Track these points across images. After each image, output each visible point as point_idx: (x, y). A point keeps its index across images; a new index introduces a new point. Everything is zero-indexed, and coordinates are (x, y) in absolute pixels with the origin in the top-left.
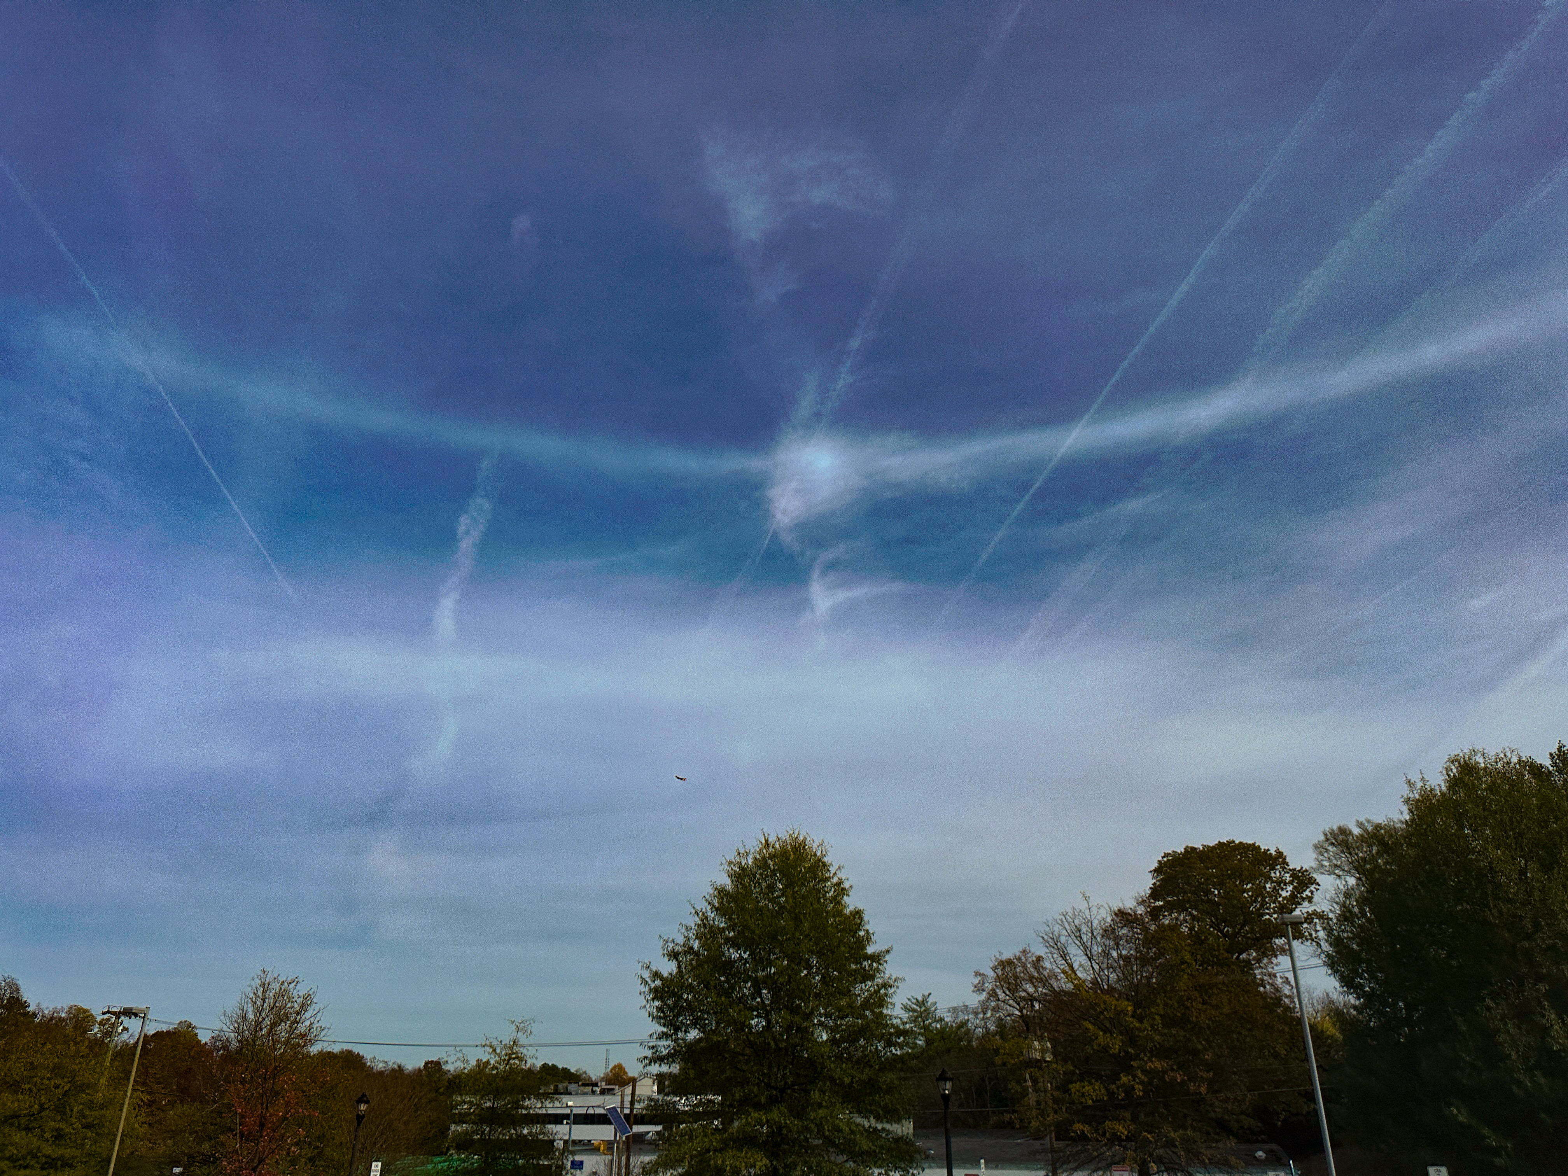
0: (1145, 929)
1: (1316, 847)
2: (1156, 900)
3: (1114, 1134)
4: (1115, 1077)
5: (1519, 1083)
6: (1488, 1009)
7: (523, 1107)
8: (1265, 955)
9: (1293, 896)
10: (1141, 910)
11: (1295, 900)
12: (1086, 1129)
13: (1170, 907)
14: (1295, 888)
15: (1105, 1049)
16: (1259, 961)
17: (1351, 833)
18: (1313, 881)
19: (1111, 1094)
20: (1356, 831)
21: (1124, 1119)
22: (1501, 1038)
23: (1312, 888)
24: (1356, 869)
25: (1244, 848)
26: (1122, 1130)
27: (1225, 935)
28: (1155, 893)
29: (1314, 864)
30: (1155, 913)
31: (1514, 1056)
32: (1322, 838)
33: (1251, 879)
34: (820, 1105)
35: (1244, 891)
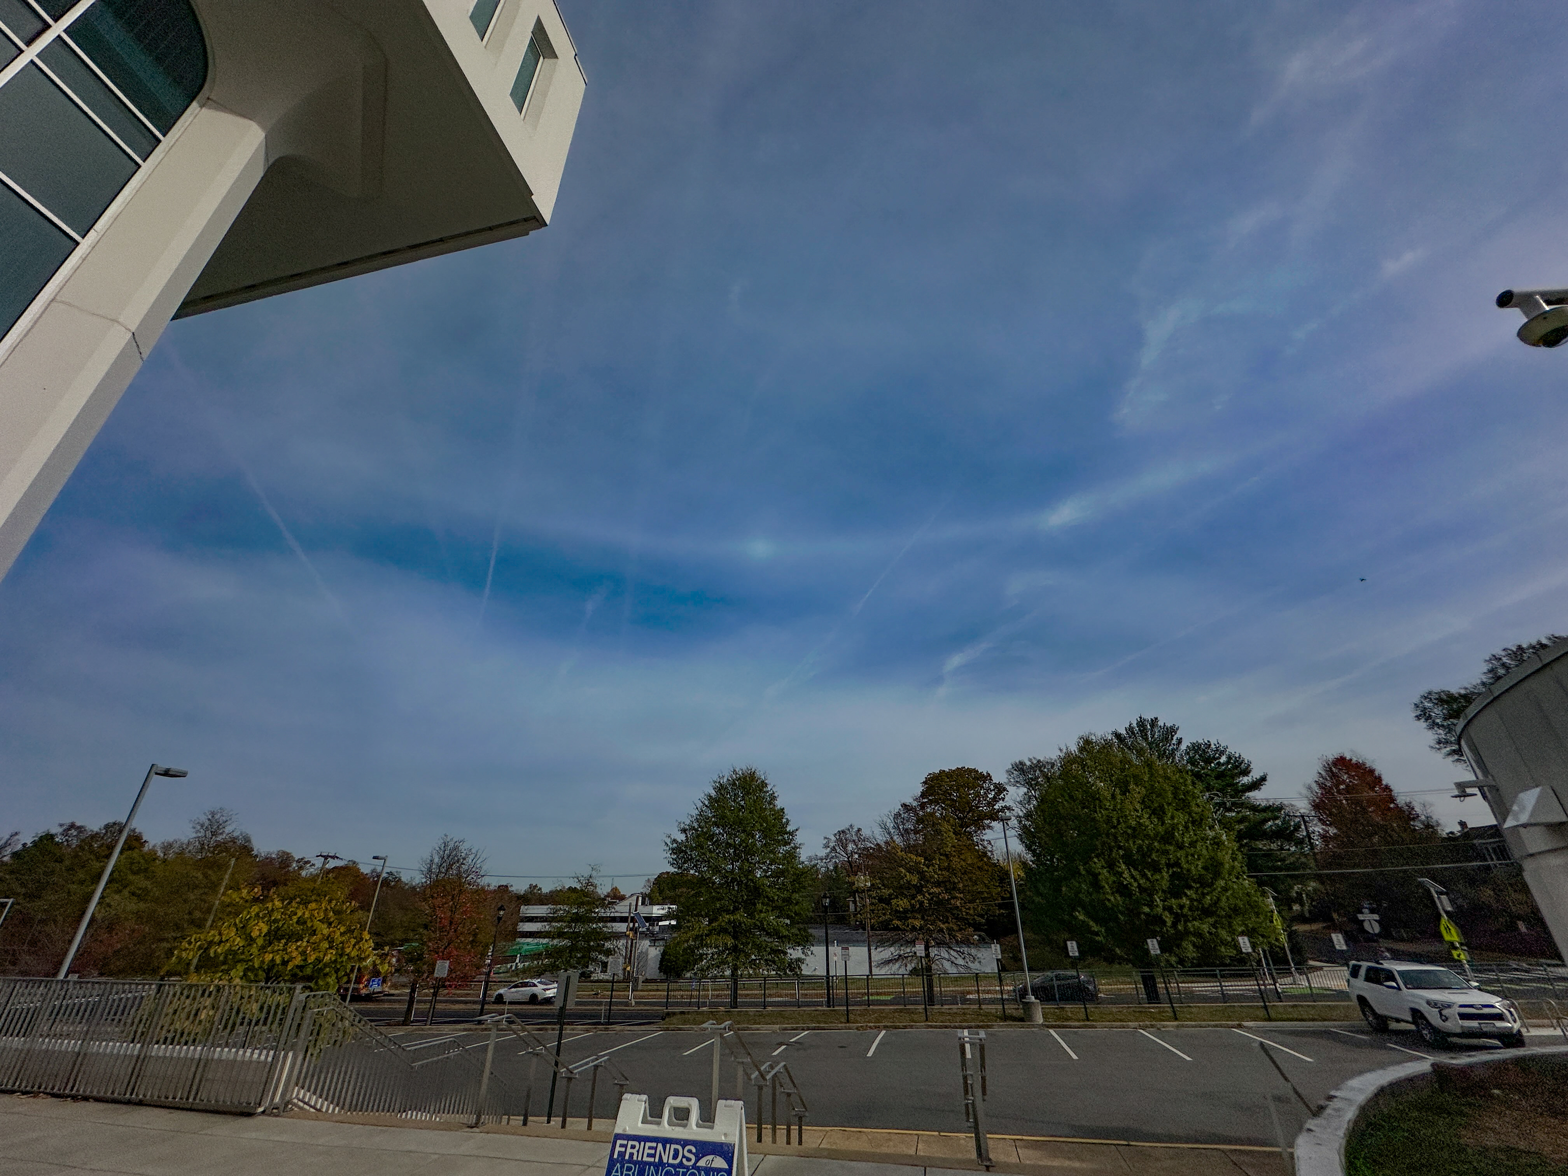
0: (917, 814)
1: (1007, 771)
2: (923, 798)
3: (913, 926)
4: (913, 897)
5: (1109, 900)
6: (1095, 863)
7: (595, 913)
8: (979, 829)
9: (995, 797)
10: (915, 804)
11: (995, 800)
12: (899, 923)
13: (931, 802)
14: (996, 793)
15: (909, 882)
16: (976, 832)
17: (1025, 765)
18: (1005, 789)
19: (913, 906)
20: (1028, 763)
21: (918, 918)
22: (1100, 877)
23: (1005, 793)
24: (1027, 783)
25: (970, 771)
26: (917, 923)
27: (959, 818)
28: (923, 795)
29: (1006, 781)
30: (923, 806)
31: (1107, 887)
32: (1011, 767)
33: (973, 788)
34: (761, 911)
35: (970, 794)
